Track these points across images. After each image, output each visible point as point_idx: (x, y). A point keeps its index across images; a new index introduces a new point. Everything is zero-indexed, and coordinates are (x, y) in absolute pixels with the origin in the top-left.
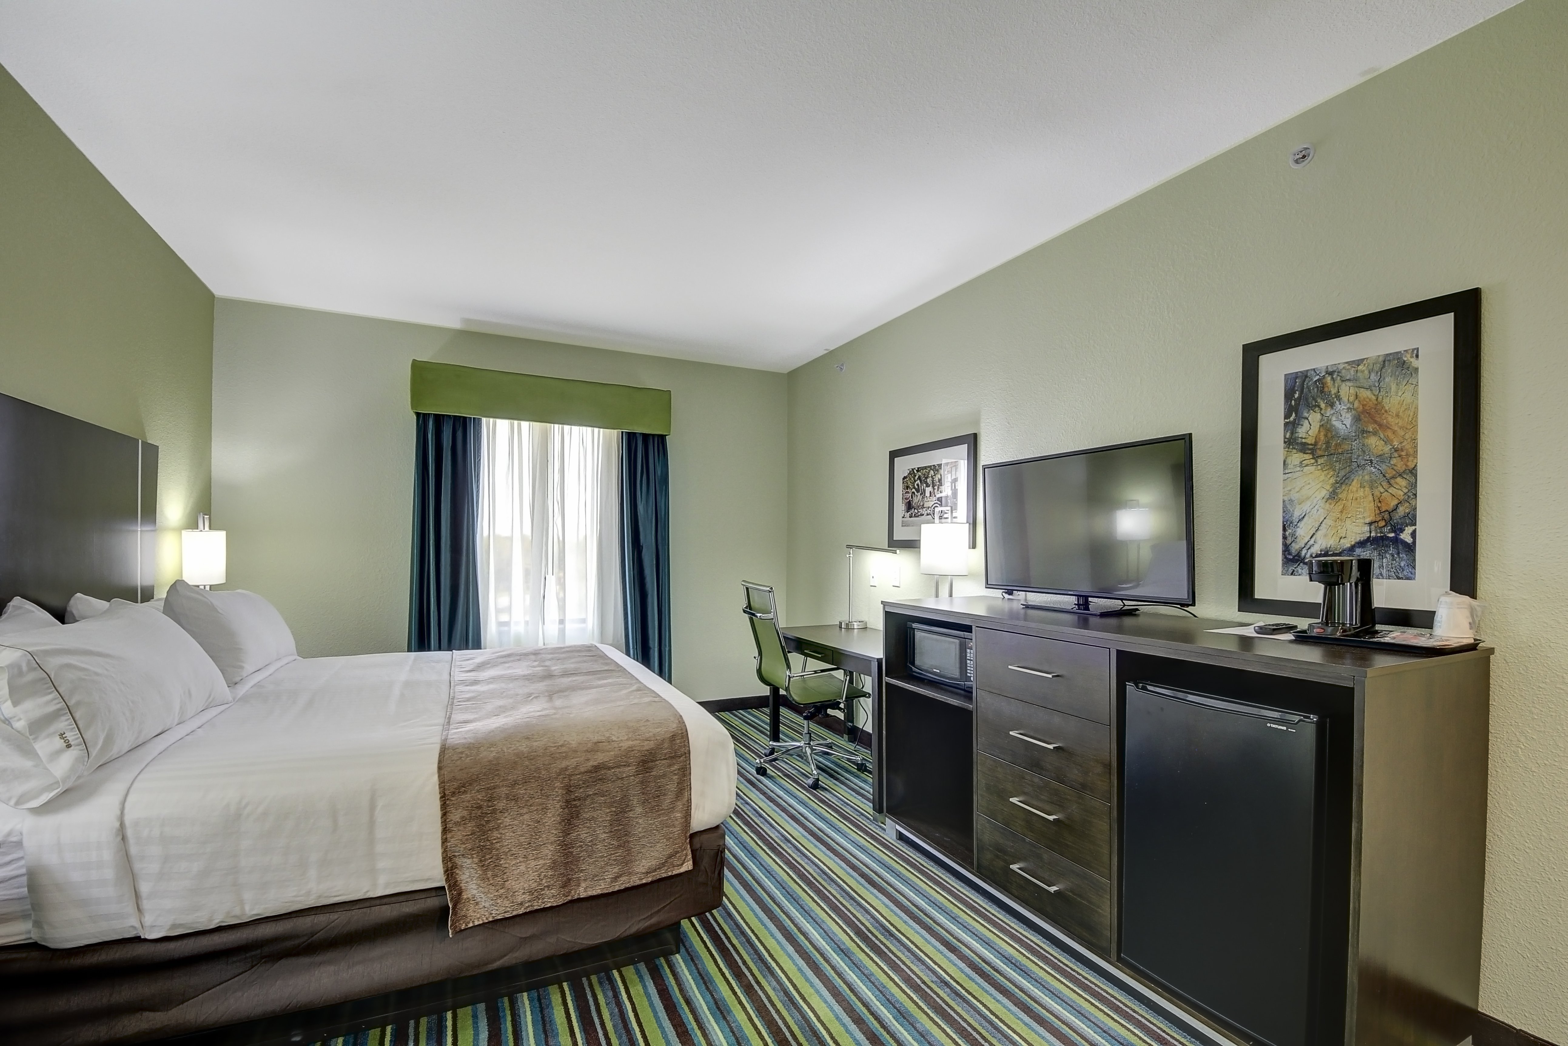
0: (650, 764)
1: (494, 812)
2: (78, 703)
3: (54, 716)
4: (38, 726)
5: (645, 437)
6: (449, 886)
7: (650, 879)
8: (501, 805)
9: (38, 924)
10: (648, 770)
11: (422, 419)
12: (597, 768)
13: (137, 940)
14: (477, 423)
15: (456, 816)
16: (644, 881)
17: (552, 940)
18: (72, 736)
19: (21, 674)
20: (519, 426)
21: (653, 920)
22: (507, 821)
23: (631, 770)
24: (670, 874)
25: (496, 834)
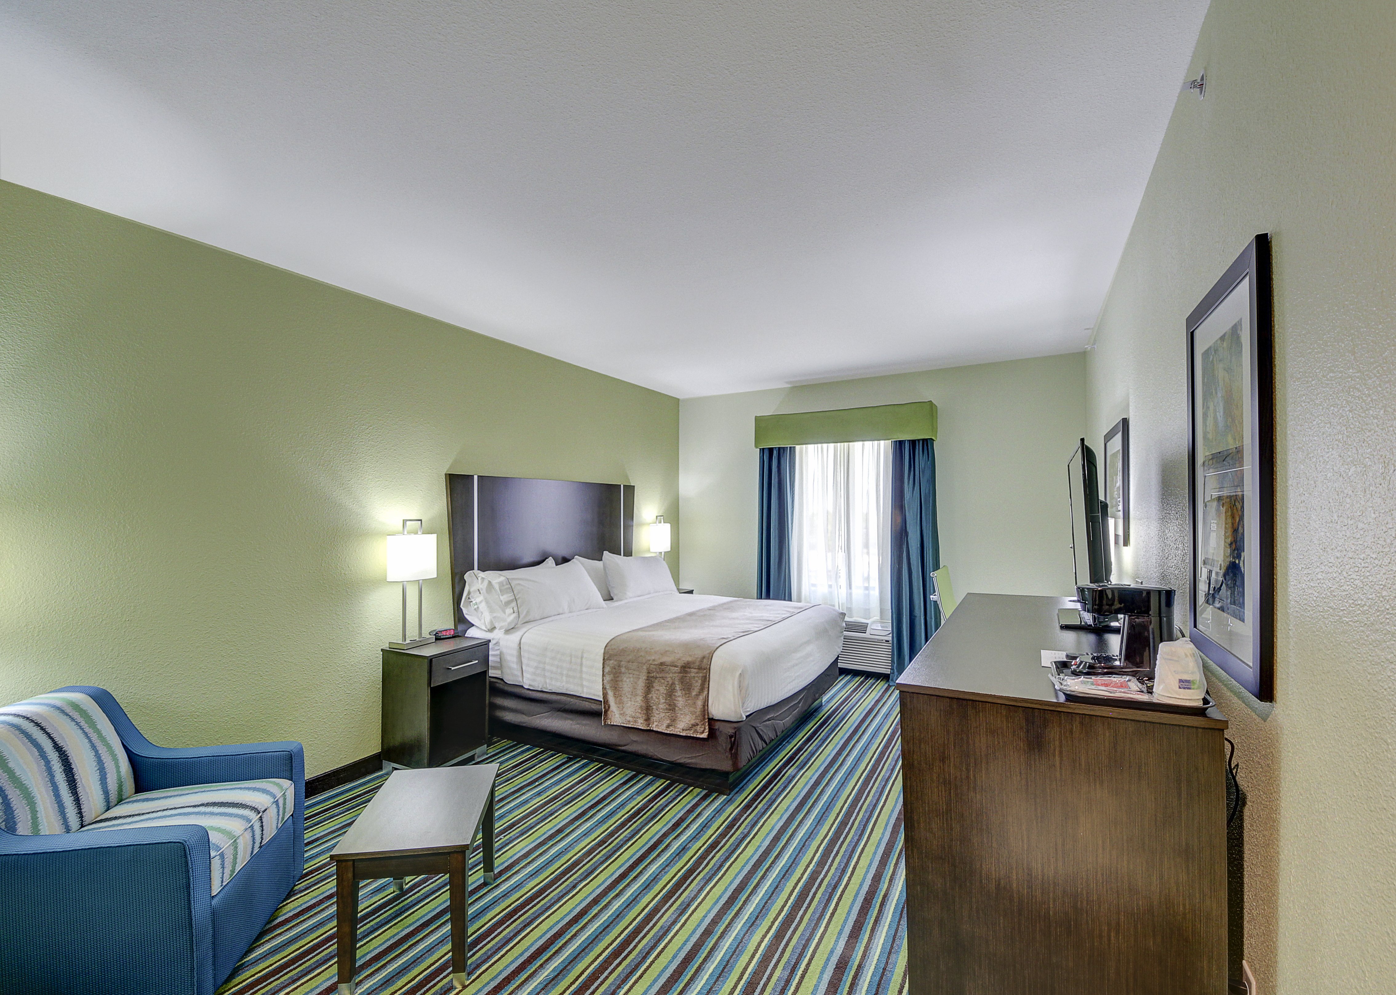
0: (688, 670)
1: (620, 673)
2: (519, 598)
3: (512, 601)
4: (508, 603)
5: (913, 443)
6: (604, 701)
7: (684, 734)
8: (623, 670)
9: (502, 672)
10: (686, 672)
11: (762, 450)
12: (662, 664)
13: (522, 686)
14: (792, 450)
15: (607, 669)
16: (681, 734)
17: (645, 747)
18: (515, 609)
19: (503, 586)
20: (822, 448)
21: (693, 761)
22: (625, 679)
23: (677, 669)
24: (695, 736)
25: (620, 683)
